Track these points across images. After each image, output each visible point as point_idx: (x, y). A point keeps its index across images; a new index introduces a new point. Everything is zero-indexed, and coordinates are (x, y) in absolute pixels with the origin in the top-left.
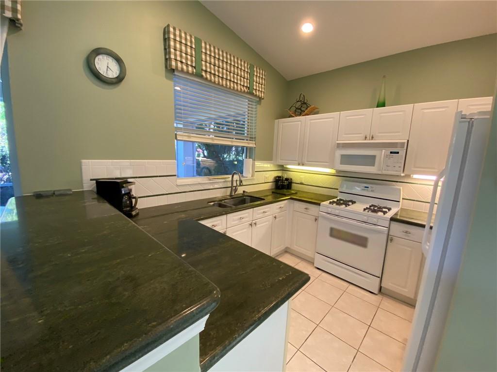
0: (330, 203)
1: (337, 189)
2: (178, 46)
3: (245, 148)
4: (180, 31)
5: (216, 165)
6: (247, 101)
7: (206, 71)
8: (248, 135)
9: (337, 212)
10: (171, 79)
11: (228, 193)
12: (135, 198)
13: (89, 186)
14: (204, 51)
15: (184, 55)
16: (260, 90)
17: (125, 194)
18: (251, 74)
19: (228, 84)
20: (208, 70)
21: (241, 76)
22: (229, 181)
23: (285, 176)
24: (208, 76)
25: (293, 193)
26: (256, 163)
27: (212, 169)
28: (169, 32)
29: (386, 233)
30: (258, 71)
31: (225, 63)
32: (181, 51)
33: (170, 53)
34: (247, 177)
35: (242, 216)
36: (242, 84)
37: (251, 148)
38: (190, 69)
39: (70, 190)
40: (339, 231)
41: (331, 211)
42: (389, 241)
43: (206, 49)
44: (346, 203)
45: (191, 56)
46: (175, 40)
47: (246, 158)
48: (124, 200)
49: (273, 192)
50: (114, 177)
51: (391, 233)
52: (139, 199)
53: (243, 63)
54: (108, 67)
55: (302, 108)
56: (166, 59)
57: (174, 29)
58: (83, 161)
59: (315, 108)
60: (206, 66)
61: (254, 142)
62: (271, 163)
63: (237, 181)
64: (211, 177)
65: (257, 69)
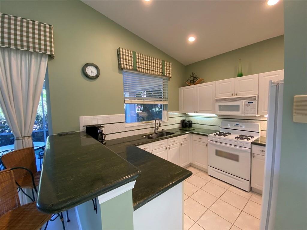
0: (215, 135)
1: (219, 126)
2: (124, 57)
3: (162, 105)
4: (125, 50)
5: (148, 115)
6: (162, 79)
7: (139, 67)
8: (163, 97)
9: (219, 140)
10: (122, 73)
11: (154, 131)
12: (104, 135)
13: (82, 129)
14: (137, 57)
15: (127, 61)
16: (169, 73)
17: (100, 133)
18: (163, 66)
19: (151, 72)
20: (140, 67)
21: (158, 67)
22: (154, 124)
23: (188, 120)
24: (140, 70)
25: (192, 130)
26: (169, 113)
27: (145, 117)
28: (120, 51)
29: (250, 152)
30: (167, 63)
31: (148, 62)
32: (126, 59)
33: (120, 61)
34: (164, 121)
35: (161, 143)
36: (158, 71)
37: (166, 105)
38: (131, 67)
39: (74, 132)
40: (221, 152)
41: (215, 140)
42: (252, 157)
43: (138, 56)
44: (225, 135)
45: (131, 61)
46: (123, 54)
47: (163, 110)
48: (99, 136)
49: (180, 129)
50: (94, 124)
51: (253, 152)
52: (106, 135)
53: (158, 61)
54: (92, 71)
55: (194, 80)
56: (119, 64)
57: (122, 49)
58: (80, 117)
59: (201, 80)
60: (139, 65)
61: (167, 101)
62: (178, 112)
63: (158, 123)
64: (143, 122)
65: (166, 62)
